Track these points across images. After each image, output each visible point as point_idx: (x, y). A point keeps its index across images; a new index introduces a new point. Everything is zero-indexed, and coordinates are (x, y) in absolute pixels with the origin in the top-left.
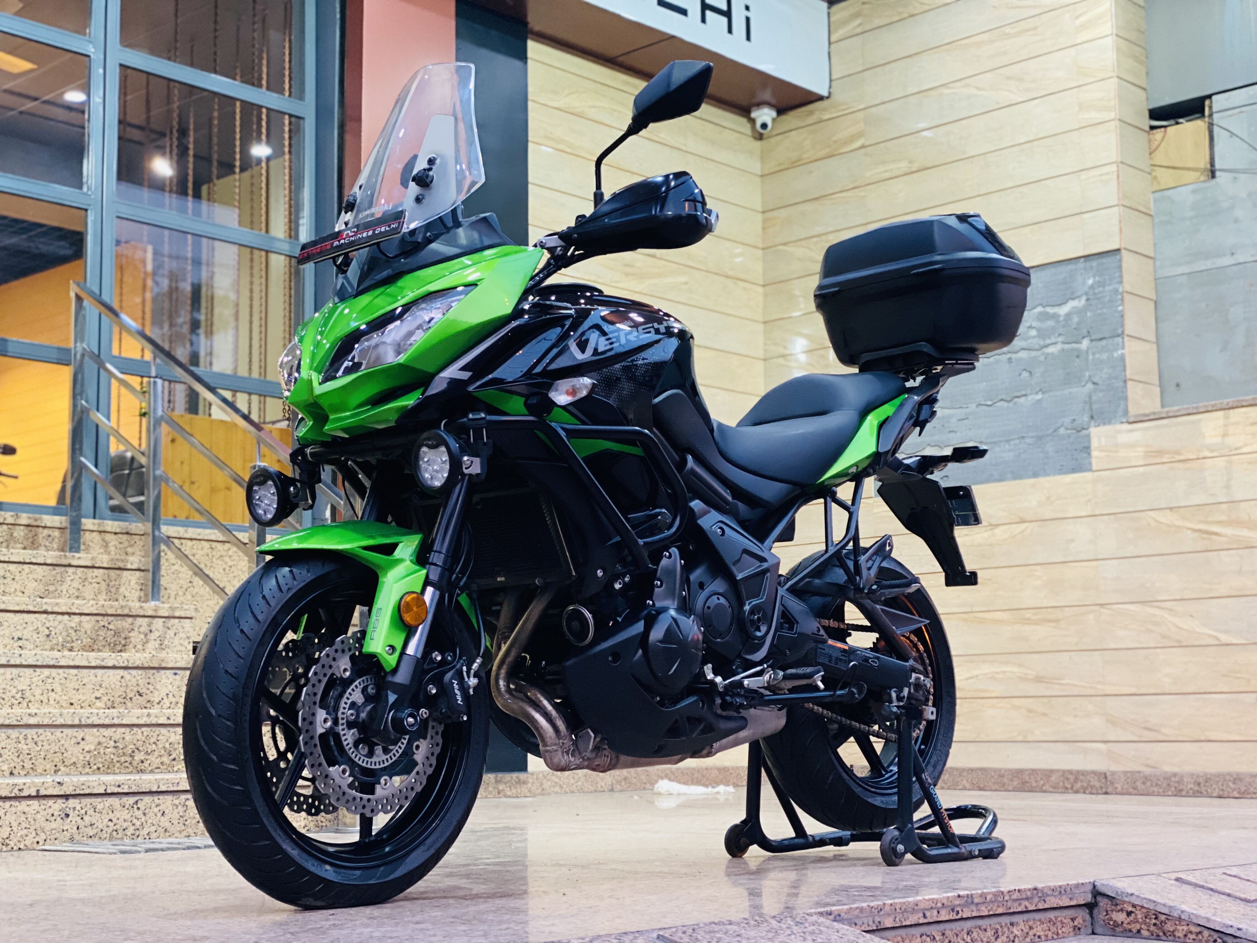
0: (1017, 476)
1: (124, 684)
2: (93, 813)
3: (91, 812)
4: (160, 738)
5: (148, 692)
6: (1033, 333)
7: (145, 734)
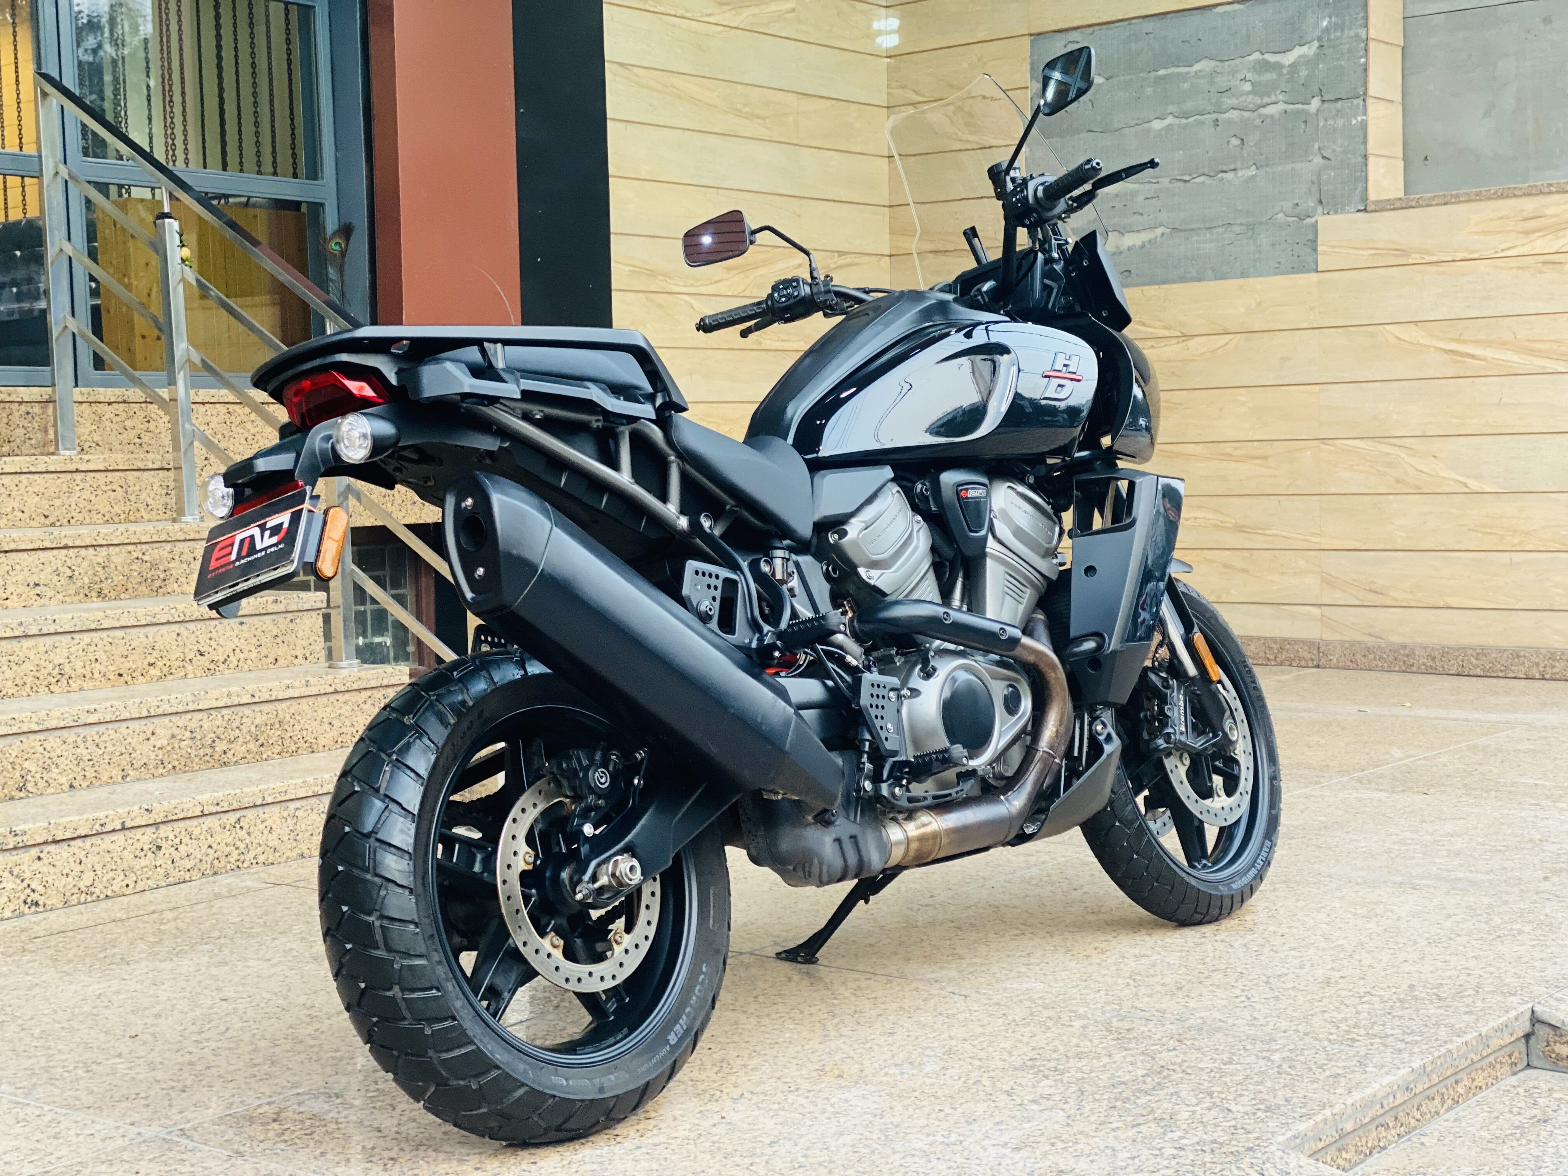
0: (1220, 276)
1: (181, 643)
2: (189, 841)
3: (186, 840)
4: (244, 720)
5: (211, 650)
6: (1247, 87)
7: (226, 718)
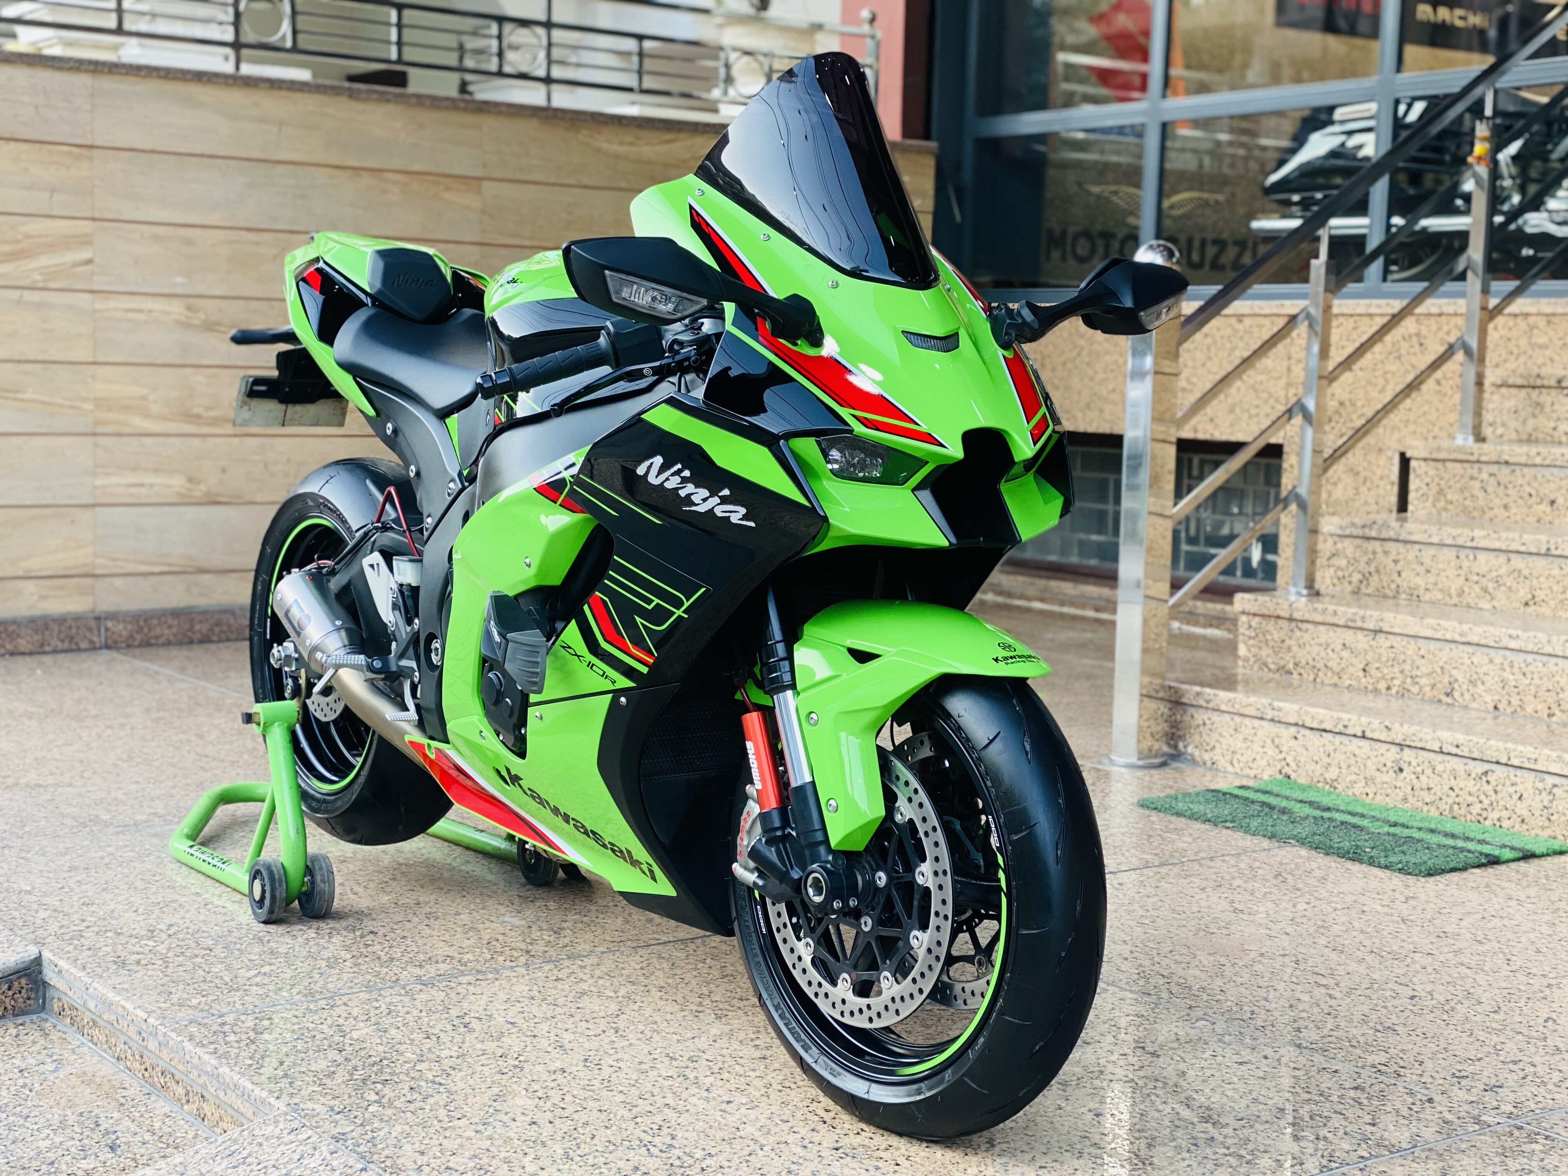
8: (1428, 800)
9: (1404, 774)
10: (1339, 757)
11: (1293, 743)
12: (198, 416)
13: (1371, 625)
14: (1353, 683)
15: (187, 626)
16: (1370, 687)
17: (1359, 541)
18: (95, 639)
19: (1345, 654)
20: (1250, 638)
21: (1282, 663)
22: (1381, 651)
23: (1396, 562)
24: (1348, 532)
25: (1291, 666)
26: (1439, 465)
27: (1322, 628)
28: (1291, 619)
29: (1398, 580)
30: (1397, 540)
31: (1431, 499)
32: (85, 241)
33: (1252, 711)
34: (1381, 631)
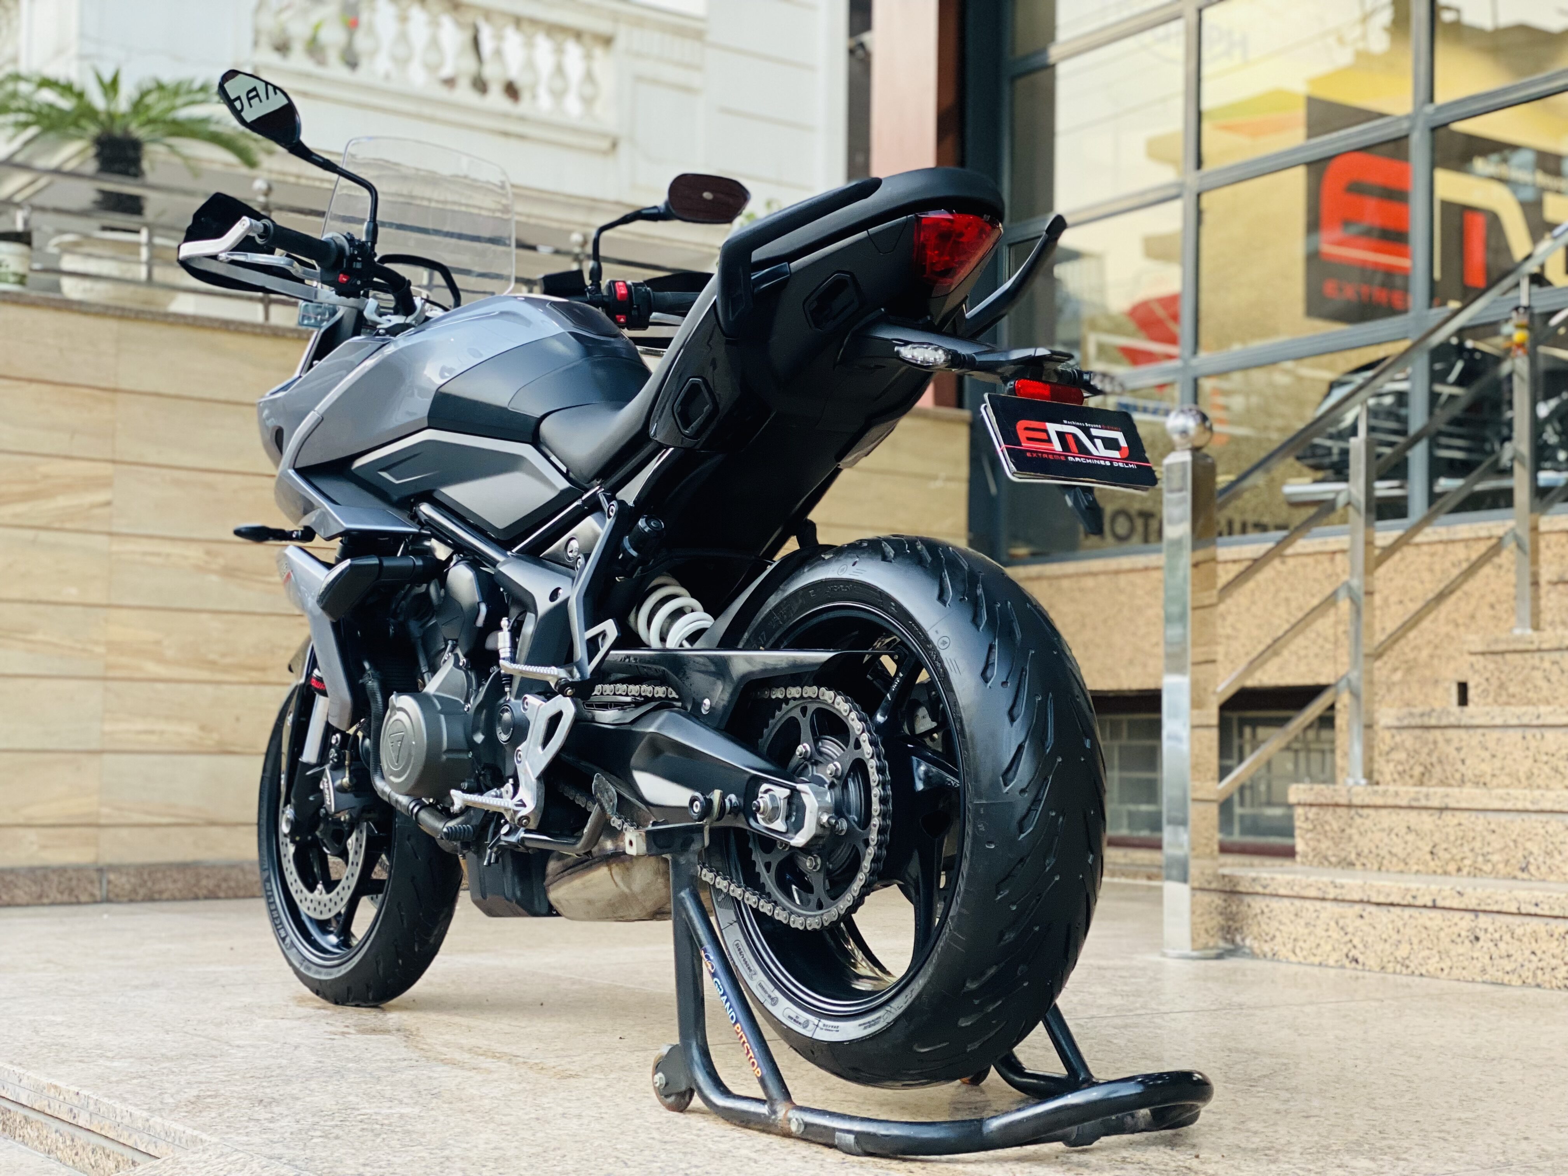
8: (1508, 968)
9: (1481, 943)
10: (1409, 931)
11: (1359, 922)
12: (213, 663)
13: (1436, 803)
14: (1421, 868)
15: (193, 881)
16: (1439, 871)
17: (1418, 732)
18: (97, 892)
19: (1411, 837)
20: (1308, 831)
21: (1343, 854)
22: (1448, 830)
23: (1458, 749)
24: (1406, 722)
25: (1353, 856)
26: (1499, 658)
27: (1384, 812)
28: (1350, 806)
29: (1462, 769)
30: (1459, 727)
31: (1492, 694)
32: (105, 483)
33: (1313, 893)
34: (1447, 808)
